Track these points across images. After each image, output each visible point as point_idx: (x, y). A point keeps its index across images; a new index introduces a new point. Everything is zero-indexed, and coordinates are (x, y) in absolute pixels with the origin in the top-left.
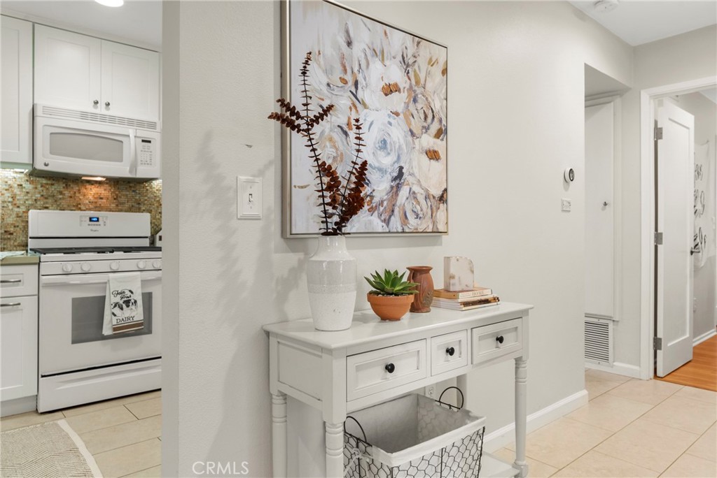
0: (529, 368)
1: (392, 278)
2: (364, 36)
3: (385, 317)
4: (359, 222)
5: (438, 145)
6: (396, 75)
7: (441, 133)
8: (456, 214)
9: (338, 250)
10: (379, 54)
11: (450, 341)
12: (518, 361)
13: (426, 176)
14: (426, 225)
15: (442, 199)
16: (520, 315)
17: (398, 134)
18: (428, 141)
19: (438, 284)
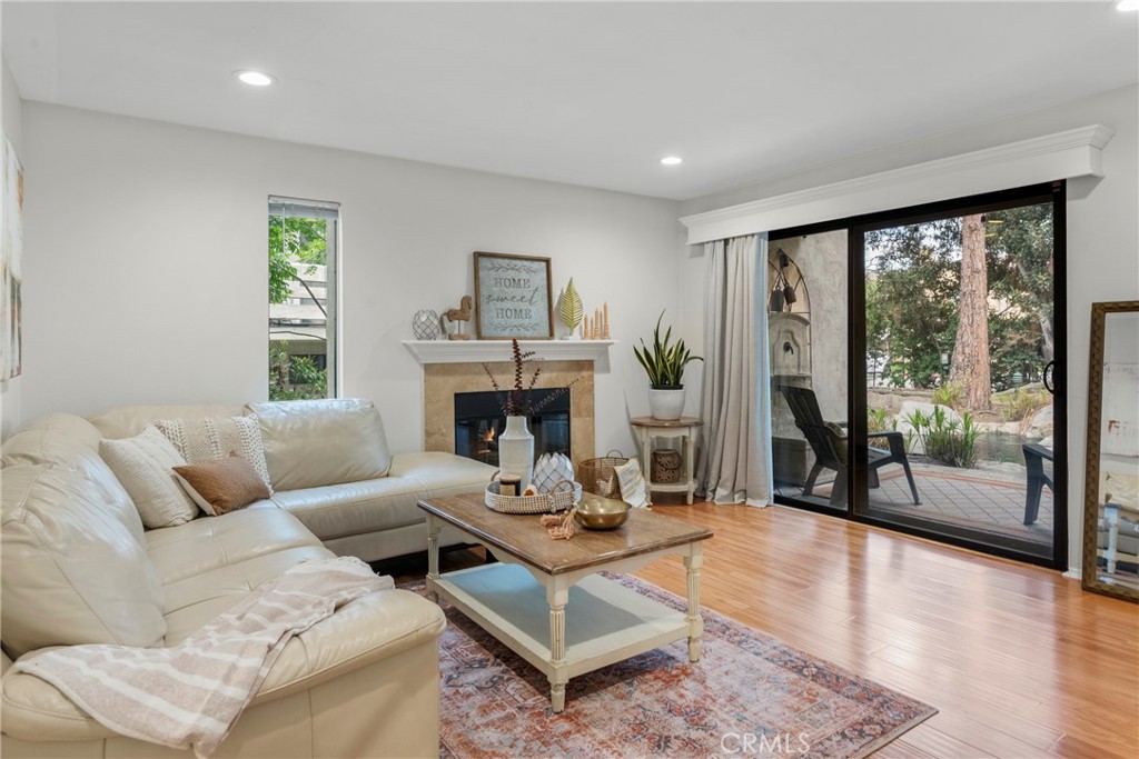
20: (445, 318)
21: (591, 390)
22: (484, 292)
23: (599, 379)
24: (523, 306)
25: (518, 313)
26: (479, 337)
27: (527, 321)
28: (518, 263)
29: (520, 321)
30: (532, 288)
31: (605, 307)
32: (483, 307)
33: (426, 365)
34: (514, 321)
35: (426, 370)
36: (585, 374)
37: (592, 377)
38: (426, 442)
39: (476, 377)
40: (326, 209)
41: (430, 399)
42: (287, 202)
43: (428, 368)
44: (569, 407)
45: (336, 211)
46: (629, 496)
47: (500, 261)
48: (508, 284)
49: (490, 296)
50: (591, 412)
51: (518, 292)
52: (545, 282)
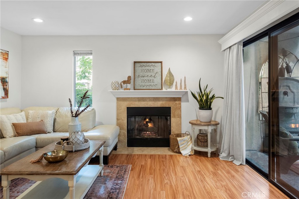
20: (122, 83)
21: (180, 108)
22: (137, 74)
23: (184, 105)
24: (151, 78)
25: (149, 81)
26: (134, 89)
27: (152, 84)
28: (150, 64)
29: (150, 84)
30: (155, 72)
31: (185, 78)
32: (136, 79)
33: (117, 98)
34: (147, 84)
35: (117, 99)
36: (177, 102)
37: (181, 103)
38: (117, 122)
39: (134, 102)
40: (89, 53)
41: (118, 109)
42: (79, 52)
43: (118, 99)
44: (171, 114)
45: (92, 53)
46: (183, 150)
47: (143, 64)
48: (146, 71)
49: (139, 76)
50: (180, 116)
51: (150, 74)
52: (160, 70)
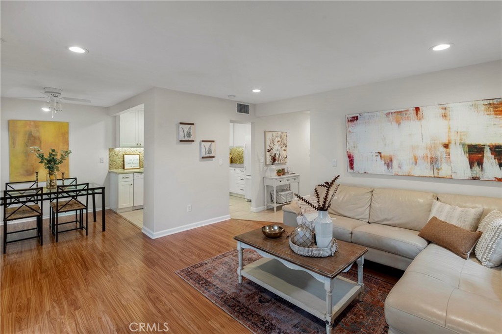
0: (300, 184)
1: (280, 170)
2: (275, 134)
3: (279, 176)
4: (276, 162)
5: (285, 148)
6: (279, 139)
7: (286, 146)
8: (288, 160)
9: (274, 167)
10: (277, 137)
11: (288, 179)
12: (298, 183)
13: (284, 154)
14: (284, 162)
15: (286, 157)
16: (299, 176)
17: (279, 148)
18: (284, 148)
19: (286, 171)
